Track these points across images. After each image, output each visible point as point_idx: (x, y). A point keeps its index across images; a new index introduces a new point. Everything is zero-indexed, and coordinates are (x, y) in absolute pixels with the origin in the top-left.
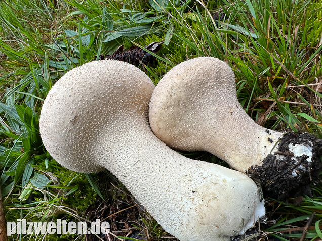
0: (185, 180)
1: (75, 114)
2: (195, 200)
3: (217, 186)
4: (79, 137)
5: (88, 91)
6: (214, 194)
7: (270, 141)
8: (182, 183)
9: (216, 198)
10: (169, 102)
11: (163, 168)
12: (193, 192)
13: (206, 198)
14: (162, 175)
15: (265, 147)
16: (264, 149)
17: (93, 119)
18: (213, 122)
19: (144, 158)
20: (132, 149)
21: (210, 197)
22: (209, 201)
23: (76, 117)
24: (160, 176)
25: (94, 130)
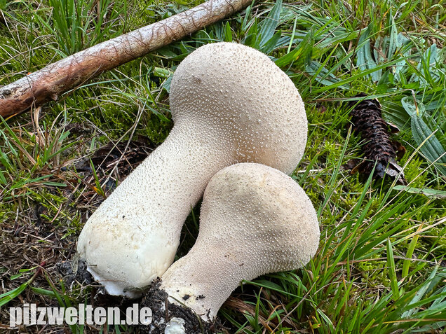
0: (138, 209)
1: (201, 78)
2: (115, 219)
3: (129, 240)
4: (185, 93)
5: (230, 82)
6: (119, 236)
7: (186, 297)
8: (135, 206)
9: (115, 237)
10: (233, 179)
11: (155, 186)
12: (124, 217)
13: (116, 229)
14: (145, 186)
15: (178, 291)
16: (175, 289)
17: (204, 100)
18: (216, 235)
19: (167, 167)
20: (179, 153)
21: (117, 232)
22: (113, 231)
23: (200, 81)
24: (145, 184)
25: (195, 106)
